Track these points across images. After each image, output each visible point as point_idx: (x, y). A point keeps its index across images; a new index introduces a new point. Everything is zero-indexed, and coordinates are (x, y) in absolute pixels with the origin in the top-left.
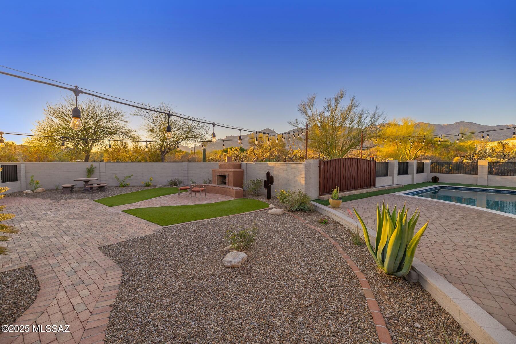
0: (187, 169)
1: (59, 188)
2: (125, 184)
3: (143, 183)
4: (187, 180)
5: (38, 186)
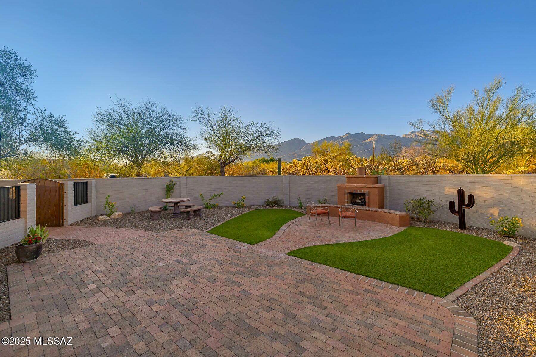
0: (288, 185)
1: (135, 211)
2: (210, 205)
3: (234, 203)
4: (289, 199)
5: (113, 210)
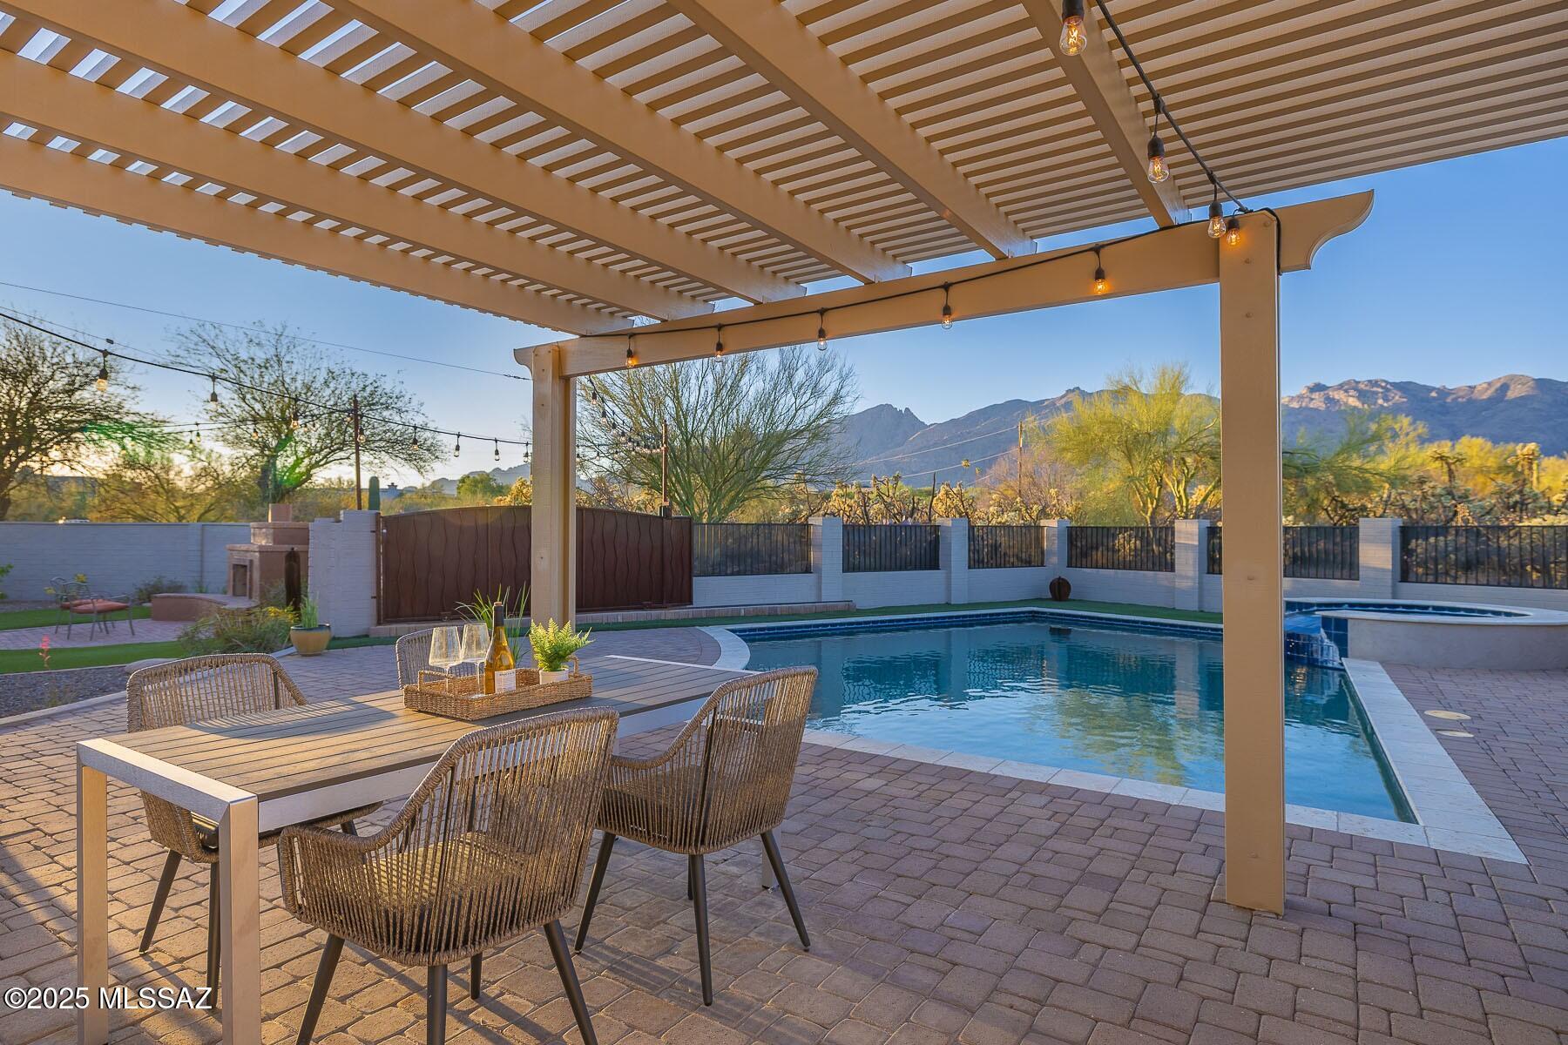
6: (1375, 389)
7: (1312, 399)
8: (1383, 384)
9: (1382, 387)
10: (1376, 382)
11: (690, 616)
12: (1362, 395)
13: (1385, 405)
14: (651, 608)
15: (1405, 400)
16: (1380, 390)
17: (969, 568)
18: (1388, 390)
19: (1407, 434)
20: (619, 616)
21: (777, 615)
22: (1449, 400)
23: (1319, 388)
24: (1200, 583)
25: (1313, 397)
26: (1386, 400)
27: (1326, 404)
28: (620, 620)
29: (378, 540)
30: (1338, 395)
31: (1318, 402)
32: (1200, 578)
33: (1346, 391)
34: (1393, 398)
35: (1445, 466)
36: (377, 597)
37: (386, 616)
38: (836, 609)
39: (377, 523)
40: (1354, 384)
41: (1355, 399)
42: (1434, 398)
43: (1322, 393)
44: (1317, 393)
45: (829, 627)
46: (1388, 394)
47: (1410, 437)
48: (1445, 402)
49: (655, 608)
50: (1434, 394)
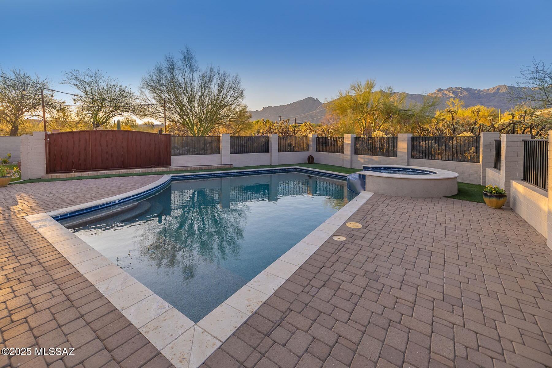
6: (458, 90)
7: (439, 94)
8: (460, 89)
9: (460, 90)
10: (458, 88)
11: (169, 170)
12: (454, 93)
13: (461, 95)
14: (155, 167)
15: (467, 94)
16: (459, 91)
17: (279, 152)
18: (462, 91)
19: (458, 104)
20: (140, 170)
21: (202, 170)
22: (481, 94)
23: (440, 90)
24: (351, 158)
25: (439, 93)
26: (461, 94)
27: (442, 95)
28: (141, 172)
29: (46, 143)
30: (447, 93)
31: (440, 95)
32: (351, 156)
33: (449, 91)
34: (464, 93)
35: (451, 114)
36: (46, 164)
37: (50, 171)
38: (225, 167)
39: (46, 136)
40: (451, 89)
41: (452, 94)
42: (476, 93)
43: (441, 92)
44: (440, 92)
45: (216, 174)
46: (462, 92)
47: (459, 105)
48: (480, 94)
49: (156, 167)
50: (476, 92)
